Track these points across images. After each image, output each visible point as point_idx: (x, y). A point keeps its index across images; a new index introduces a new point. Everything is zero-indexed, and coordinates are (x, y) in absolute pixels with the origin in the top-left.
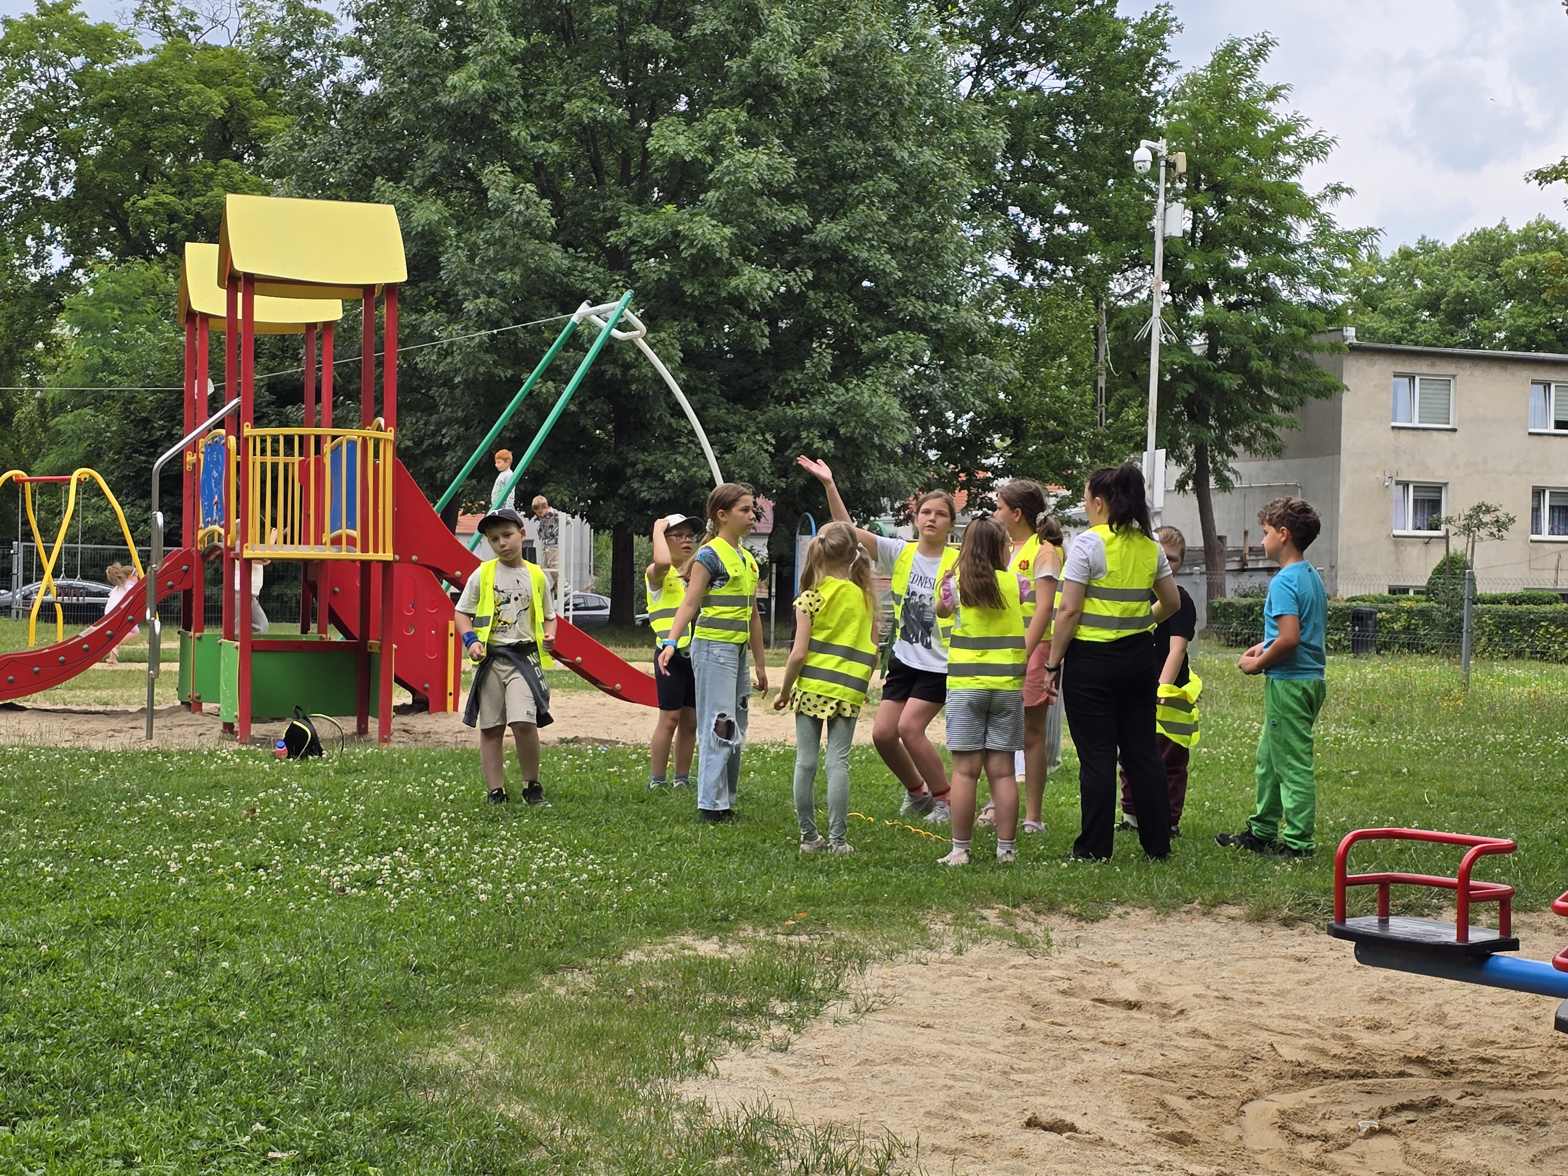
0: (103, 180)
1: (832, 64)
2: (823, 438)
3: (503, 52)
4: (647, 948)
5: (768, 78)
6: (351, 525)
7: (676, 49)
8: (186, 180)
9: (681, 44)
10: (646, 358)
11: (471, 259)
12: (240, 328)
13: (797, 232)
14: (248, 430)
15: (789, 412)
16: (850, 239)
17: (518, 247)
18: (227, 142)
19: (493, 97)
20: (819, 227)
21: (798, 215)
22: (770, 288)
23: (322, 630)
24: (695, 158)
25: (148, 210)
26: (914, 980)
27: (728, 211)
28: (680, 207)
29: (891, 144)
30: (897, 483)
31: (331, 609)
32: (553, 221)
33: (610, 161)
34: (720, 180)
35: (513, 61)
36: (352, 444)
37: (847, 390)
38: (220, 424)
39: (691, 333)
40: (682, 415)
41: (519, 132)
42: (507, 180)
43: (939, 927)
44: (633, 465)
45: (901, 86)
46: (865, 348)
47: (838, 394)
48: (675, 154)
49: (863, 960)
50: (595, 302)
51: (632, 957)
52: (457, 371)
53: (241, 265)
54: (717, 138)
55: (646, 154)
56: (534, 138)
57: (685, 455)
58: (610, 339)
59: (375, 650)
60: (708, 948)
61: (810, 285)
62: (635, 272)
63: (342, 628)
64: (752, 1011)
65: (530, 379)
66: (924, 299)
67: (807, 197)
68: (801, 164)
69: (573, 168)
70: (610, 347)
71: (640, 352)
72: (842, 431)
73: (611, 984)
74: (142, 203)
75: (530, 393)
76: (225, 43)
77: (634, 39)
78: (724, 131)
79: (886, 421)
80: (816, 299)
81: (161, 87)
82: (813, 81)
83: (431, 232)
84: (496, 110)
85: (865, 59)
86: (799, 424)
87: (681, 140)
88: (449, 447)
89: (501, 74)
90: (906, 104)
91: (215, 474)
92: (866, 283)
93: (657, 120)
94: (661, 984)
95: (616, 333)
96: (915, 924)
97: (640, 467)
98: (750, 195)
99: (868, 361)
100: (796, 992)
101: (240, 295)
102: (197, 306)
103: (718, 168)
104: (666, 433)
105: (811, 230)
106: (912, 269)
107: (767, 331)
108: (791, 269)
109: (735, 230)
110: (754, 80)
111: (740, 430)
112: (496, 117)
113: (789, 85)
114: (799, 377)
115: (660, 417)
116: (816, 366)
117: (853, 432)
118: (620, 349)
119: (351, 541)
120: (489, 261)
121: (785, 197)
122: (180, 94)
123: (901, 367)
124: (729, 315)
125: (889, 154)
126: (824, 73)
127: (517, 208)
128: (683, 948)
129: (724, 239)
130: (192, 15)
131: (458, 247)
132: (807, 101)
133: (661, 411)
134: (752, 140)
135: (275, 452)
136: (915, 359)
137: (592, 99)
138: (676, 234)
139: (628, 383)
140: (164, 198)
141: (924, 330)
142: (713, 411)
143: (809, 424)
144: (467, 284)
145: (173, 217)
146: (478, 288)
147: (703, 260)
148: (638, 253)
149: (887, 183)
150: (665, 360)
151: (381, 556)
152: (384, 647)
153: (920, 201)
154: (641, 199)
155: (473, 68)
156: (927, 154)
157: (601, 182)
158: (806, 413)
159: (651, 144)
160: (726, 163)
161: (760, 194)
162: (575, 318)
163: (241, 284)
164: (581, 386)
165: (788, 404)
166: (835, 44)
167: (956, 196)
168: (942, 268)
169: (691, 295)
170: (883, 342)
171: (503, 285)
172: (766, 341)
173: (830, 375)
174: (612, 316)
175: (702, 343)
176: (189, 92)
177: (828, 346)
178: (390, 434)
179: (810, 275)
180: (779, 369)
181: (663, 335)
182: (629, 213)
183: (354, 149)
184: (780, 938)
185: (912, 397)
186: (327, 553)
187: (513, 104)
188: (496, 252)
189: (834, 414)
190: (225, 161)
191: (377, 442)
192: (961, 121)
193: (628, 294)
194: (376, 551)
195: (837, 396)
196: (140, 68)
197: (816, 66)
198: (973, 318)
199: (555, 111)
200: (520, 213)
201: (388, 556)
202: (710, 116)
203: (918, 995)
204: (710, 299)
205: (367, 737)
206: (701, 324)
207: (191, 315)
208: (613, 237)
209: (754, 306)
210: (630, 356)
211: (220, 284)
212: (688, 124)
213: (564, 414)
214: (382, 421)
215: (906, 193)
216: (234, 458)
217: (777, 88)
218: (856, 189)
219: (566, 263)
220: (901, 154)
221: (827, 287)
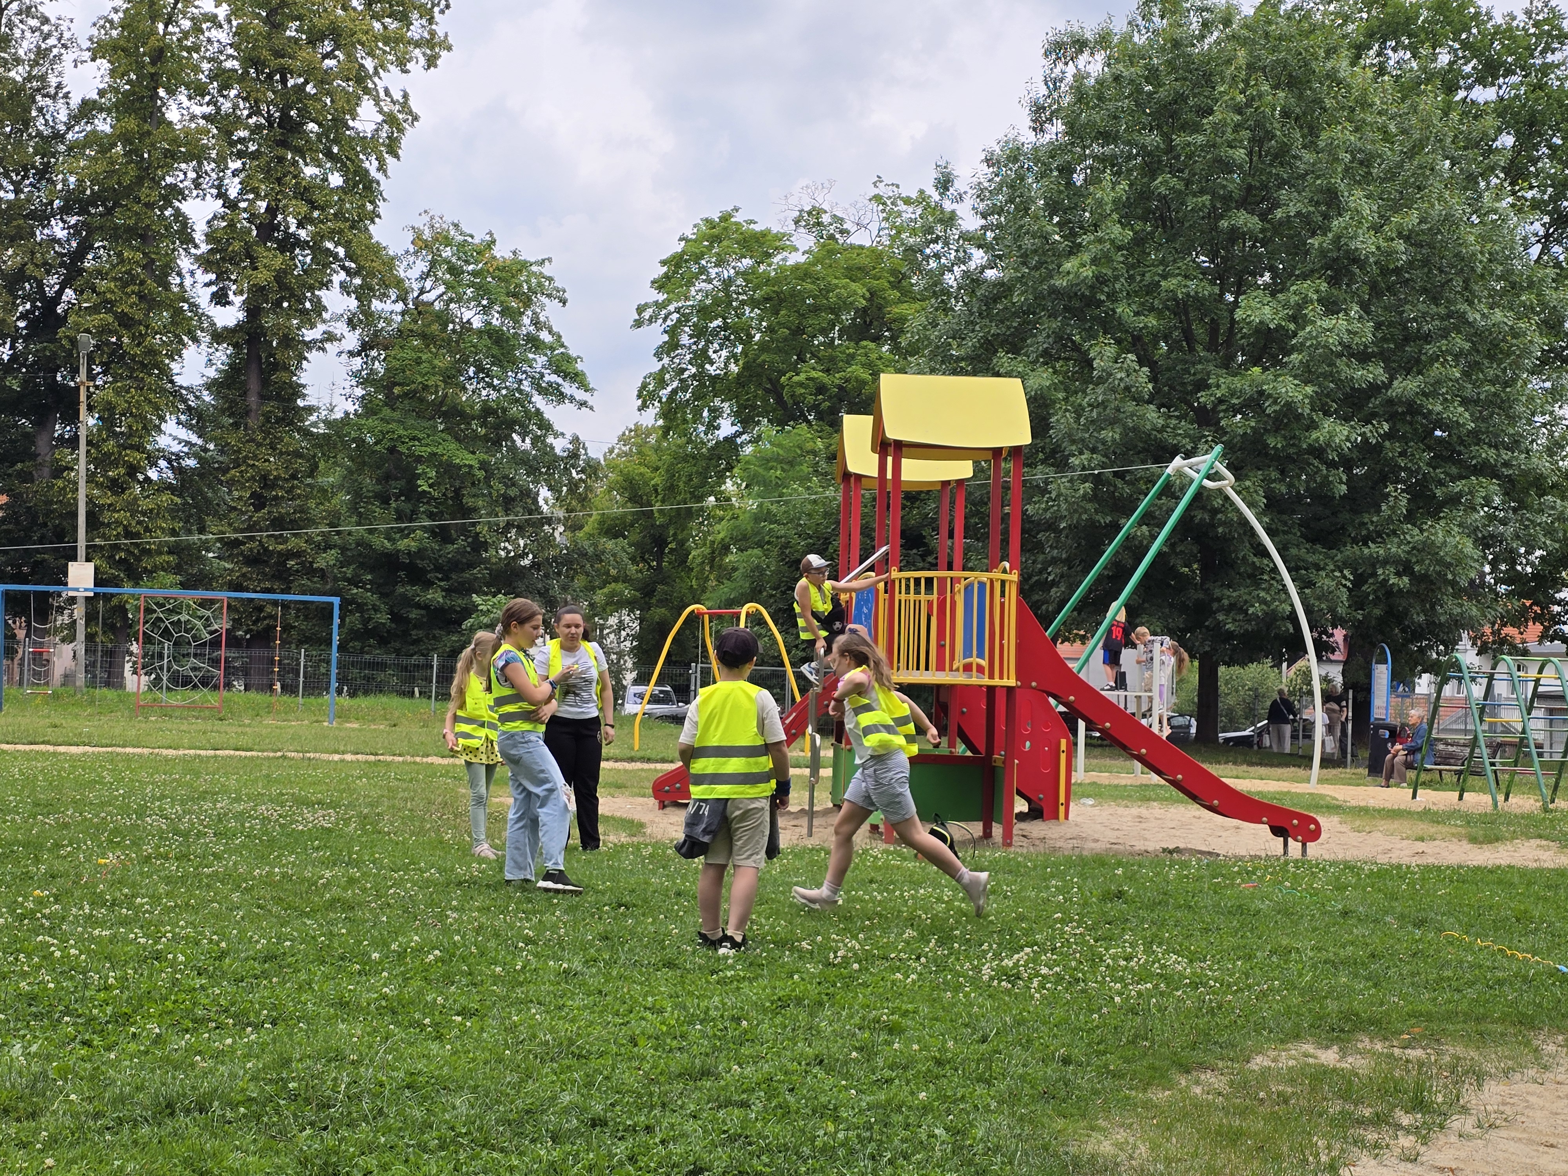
0: (764, 361)
1: (1407, 238)
2: (1398, 574)
3: (1112, 242)
4: (1272, 1054)
5: (1347, 252)
6: (980, 655)
7: (1263, 231)
8: (832, 359)
9: (1267, 226)
10: (1232, 504)
11: (1077, 420)
12: (889, 488)
13: (1375, 389)
14: (895, 574)
15: (1366, 551)
16: (1425, 394)
17: (1118, 410)
18: (867, 326)
19: (1100, 280)
20: (1396, 383)
21: (1376, 372)
22: (1348, 439)
23: (952, 745)
24: (1279, 326)
25: (801, 384)
26: (1533, 1099)
27: (1310, 372)
28: (1265, 369)
29: (1464, 307)
30: (1471, 618)
31: (959, 726)
32: (1150, 386)
33: (1199, 331)
34: (1302, 344)
35: (1120, 248)
36: (982, 585)
37: (1422, 531)
38: (871, 568)
39: (1274, 481)
40: (1266, 554)
41: (1124, 310)
42: (1110, 351)
43: (1551, 1048)
44: (1219, 600)
45: (1474, 254)
46: (1438, 493)
47: (1414, 535)
48: (1261, 322)
49: (1480, 1077)
50: (1188, 455)
51: (1259, 1062)
52: (1063, 518)
53: (892, 433)
54: (1299, 307)
55: (1233, 321)
56: (1137, 314)
57: (1267, 590)
58: (1202, 488)
59: (999, 764)
60: (1329, 1057)
61: (1387, 436)
62: (1222, 428)
63: (970, 746)
64: (1379, 1120)
65: (1128, 525)
66: (1496, 447)
67: (1384, 356)
68: (1378, 326)
69: (1166, 339)
70: (1201, 494)
71: (1227, 498)
72: (1417, 568)
73: (1242, 1085)
74: (796, 379)
75: (1127, 538)
76: (868, 244)
77: (1224, 224)
78: (1306, 301)
79: (1460, 559)
80: (1392, 449)
81: (813, 283)
82: (1390, 254)
83: (1042, 397)
84: (1102, 292)
85: (1439, 232)
86: (1374, 562)
87: (1267, 310)
88: (1054, 584)
89: (1110, 260)
90: (1479, 271)
91: (865, 610)
92: (1438, 433)
93: (1244, 293)
94: (1290, 1090)
95: (1208, 483)
96: (1528, 1044)
97: (1226, 602)
98: (1330, 356)
99: (1441, 505)
100: (1419, 1104)
101: (890, 459)
102: (852, 468)
103: (1301, 333)
104: (1250, 571)
105: (1388, 386)
106: (1484, 420)
107: (1344, 478)
108: (1368, 422)
109: (1316, 389)
110: (1335, 255)
111: (1318, 568)
112: (1103, 298)
113: (1367, 257)
114: (1375, 519)
115: (1244, 557)
116: (1392, 508)
117: (1427, 570)
118: (1209, 497)
119: (980, 669)
120: (1093, 422)
121: (1363, 357)
122: (829, 289)
123: (1475, 510)
124: (1309, 464)
125: (1462, 316)
126: (1400, 246)
127: (1119, 376)
128: (1306, 1055)
129: (1306, 396)
130: (841, 220)
131: (1067, 410)
132: (1385, 271)
133: (1245, 550)
134: (1331, 307)
135: (917, 592)
136: (1488, 502)
137: (1186, 277)
138: (1261, 393)
139: (1213, 526)
140: (814, 374)
141: (1498, 477)
142: (1294, 551)
143: (1385, 562)
144: (1073, 442)
145: (821, 389)
146: (1084, 446)
147: (1285, 416)
148: (1225, 411)
149: (1460, 343)
150: (1250, 505)
151: (1005, 682)
152: (1007, 761)
153: (1491, 358)
154: (1227, 363)
155: (1086, 257)
156: (1498, 315)
157: (1192, 349)
158: (1381, 552)
159: (1239, 314)
160: (1308, 329)
161: (1340, 355)
162: (1169, 470)
163: (891, 450)
164: (1174, 530)
165: (1366, 544)
166: (1411, 219)
167: (1526, 352)
168: (1513, 419)
169: (1274, 448)
170: (1458, 486)
171: (1104, 442)
172: (1344, 487)
173: (1405, 517)
174: (1204, 468)
175: (1284, 490)
176: (837, 286)
177: (1403, 491)
178: (1014, 577)
179: (1386, 427)
180: (1356, 512)
181: (1248, 483)
182: (1218, 376)
183: (977, 328)
184: (1397, 1051)
185: (1484, 537)
186: (960, 679)
187: (1118, 286)
188: (1099, 414)
189: (1408, 553)
190: (864, 343)
191: (1003, 583)
192: (1531, 285)
193: (1218, 448)
194: (1001, 677)
195: (1412, 536)
196: (796, 267)
197: (1392, 239)
198: (1544, 465)
199: (1152, 288)
200: (1121, 379)
201: (1012, 682)
202: (1294, 288)
203: (1539, 1114)
204: (1292, 451)
205: (990, 841)
206: (1283, 472)
207: (847, 476)
208: (1204, 398)
209: (1333, 456)
210: (1218, 502)
211: (874, 450)
212: (1273, 294)
213: (1160, 555)
214: (1007, 565)
215: (1478, 351)
216: (882, 596)
217: (1355, 261)
218: (1430, 349)
219: (1161, 421)
220: (1473, 316)
221: (1404, 439)
